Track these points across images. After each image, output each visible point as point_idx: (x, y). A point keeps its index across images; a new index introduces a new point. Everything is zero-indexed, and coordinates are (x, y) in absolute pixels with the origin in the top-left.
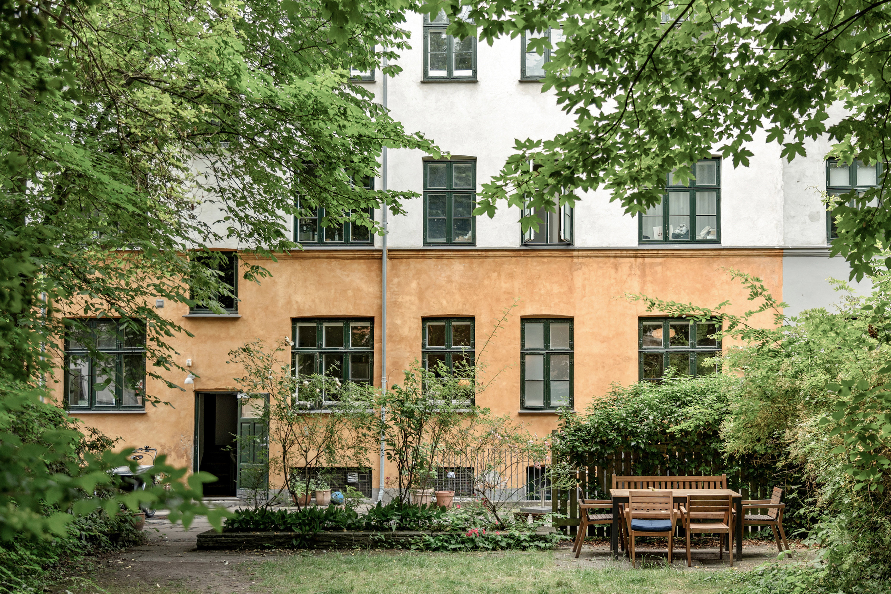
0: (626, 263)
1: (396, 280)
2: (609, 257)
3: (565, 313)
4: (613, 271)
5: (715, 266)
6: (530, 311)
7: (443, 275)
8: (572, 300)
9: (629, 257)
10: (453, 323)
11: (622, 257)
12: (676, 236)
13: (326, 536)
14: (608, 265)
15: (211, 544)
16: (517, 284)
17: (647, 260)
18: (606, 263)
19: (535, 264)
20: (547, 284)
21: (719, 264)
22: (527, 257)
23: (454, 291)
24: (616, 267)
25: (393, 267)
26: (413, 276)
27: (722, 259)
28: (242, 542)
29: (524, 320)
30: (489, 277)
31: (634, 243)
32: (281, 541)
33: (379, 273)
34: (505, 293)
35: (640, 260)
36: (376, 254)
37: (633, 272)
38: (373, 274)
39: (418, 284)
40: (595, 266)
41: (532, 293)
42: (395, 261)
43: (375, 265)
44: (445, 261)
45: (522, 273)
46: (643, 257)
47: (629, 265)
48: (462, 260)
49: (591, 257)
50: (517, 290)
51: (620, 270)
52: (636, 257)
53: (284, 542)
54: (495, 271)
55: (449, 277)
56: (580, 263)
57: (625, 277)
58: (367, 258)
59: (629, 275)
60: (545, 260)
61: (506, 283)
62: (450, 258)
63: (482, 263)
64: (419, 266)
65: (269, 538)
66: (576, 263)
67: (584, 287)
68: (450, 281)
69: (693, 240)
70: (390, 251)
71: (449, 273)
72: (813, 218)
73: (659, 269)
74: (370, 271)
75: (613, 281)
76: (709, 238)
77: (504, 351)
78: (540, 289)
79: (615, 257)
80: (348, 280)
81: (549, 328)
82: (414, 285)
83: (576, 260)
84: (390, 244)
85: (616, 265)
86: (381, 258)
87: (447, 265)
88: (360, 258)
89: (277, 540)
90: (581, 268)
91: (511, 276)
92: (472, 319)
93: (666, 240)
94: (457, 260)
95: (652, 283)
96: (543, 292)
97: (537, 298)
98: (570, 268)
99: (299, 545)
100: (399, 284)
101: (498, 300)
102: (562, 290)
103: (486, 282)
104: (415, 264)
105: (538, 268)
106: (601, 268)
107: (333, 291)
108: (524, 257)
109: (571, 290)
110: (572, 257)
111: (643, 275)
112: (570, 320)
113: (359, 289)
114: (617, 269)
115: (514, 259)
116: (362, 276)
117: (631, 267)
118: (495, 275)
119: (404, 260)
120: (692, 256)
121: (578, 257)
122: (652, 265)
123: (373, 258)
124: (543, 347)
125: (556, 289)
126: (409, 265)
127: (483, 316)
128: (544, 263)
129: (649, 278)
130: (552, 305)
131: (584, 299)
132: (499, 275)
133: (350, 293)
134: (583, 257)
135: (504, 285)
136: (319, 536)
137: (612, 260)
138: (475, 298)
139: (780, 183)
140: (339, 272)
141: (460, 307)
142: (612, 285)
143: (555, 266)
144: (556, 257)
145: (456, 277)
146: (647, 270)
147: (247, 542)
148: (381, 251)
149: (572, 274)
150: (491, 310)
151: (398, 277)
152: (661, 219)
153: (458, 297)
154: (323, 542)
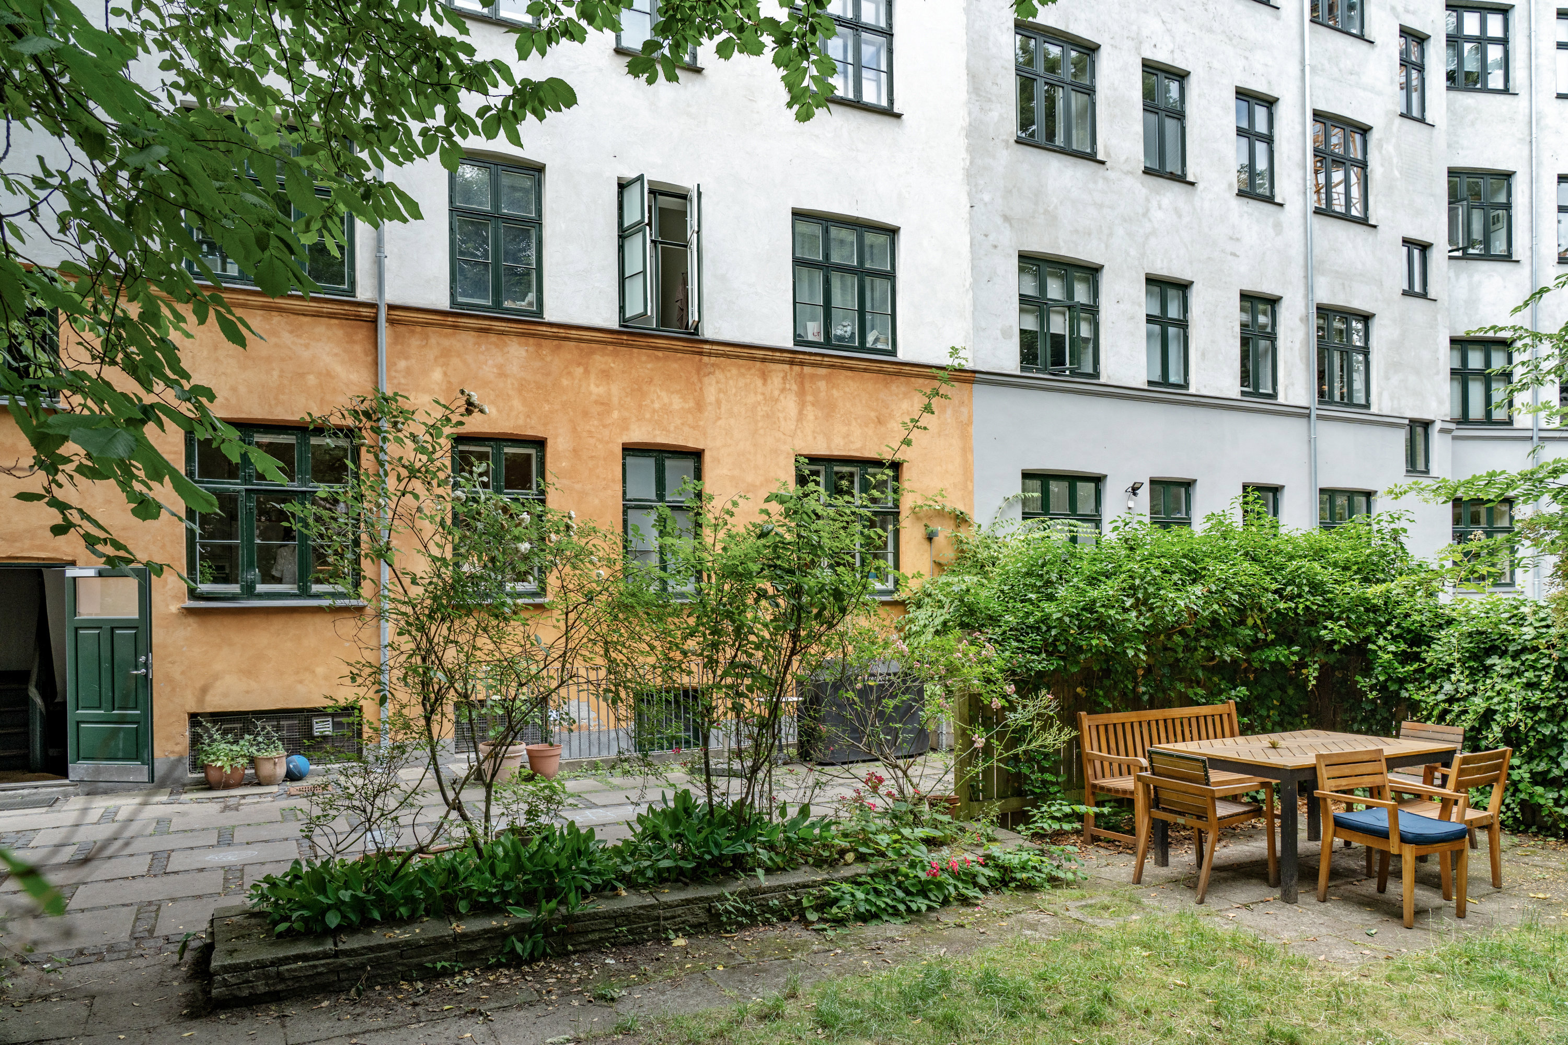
0: (778, 372)
1: (402, 364)
2: (754, 359)
3: (692, 443)
4: (759, 382)
5: (894, 387)
6: (639, 435)
7: (490, 362)
8: (701, 423)
9: (783, 362)
10: (506, 450)
11: (773, 361)
12: (841, 338)
13: (594, 916)
14: (753, 371)
15: (261, 987)
16: (615, 389)
17: (807, 370)
18: (750, 369)
19: (644, 358)
20: (663, 394)
21: (898, 387)
22: (632, 346)
23: (510, 392)
24: (764, 376)
25: (397, 339)
26: (436, 358)
27: (903, 379)
28: (363, 966)
29: (630, 450)
30: (569, 373)
31: (789, 344)
32: (474, 947)
33: (370, 347)
34: (596, 402)
35: (797, 368)
36: (365, 311)
37: (788, 386)
38: (358, 348)
39: (445, 374)
40: (734, 371)
41: (640, 406)
42: (401, 329)
43: (362, 333)
44: (493, 338)
45: (623, 372)
46: (802, 364)
47: (782, 375)
48: (523, 340)
49: (728, 356)
50: (615, 400)
51: (769, 381)
52: (792, 363)
53: (482, 950)
54: (579, 364)
55: (500, 367)
56: (713, 365)
57: (776, 393)
58: (345, 317)
59: (783, 390)
60: (660, 354)
61: (598, 386)
62: (502, 333)
63: (558, 347)
64: (446, 342)
65: (440, 945)
66: (706, 365)
67: (718, 402)
68: (502, 375)
69: (862, 348)
70: (391, 307)
71: (500, 360)
72: (1006, 334)
73: (822, 384)
74: (352, 341)
75: (760, 397)
76: (879, 346)
77: (597, 501)
78: (652, 402)
79: (763, 360)
80: (306, 354)
81: (663, 465)
82: (437, 375)
83: (706, 359)
84: (391, 296)
85: (764, 373)
86: (374, 321)
87: (497, 346)
88: (331, 316)
89: (464, 947)
90: (713, 373)
91: (606, 375)
92: (540, 444)
93: (828, 342)
94: (515, 339)
95: (813, 405)
96: (657, 406)
97: (648, 416)
98: (698, 371)
99: (531, 954)
100: (408, 371)
101: (586, 414)
102: (687, 406)
103: (565, 382)
104: (438, 340)
105: (649, 366)
106: (743, 375)
107: (276, 374)
108: (628, 346)
109: (700, 406)
110: (701, 353)
111: (801, 393)
112: (697, 455)
113: (329, 374)
114: (765, 380)
115: (610, 348)
116: (336, 350)
117: (784, 378)
118: (580, 370)
119: (418, 329)
120: (865, 370)
121: (710, 355)
122: (813, 376)
123: (358, 318)
124: (654, 497)
125: (677, 403)
126: (427, 338)
127: (560, 440)
128: (657, 358)
129: (809, 398)
130: (672, 428)
131: (719, 423)
132: (587, 371)
133: (312, 380)
134: (718, 355)
135: (596, 389)
136: (577, 919)
137: (758, 364)
138: (547, 407)
139: (969, 280)
140: (287, 338)
141: (521, 422)
142: (759, 403)
143: (675, 366)
144: (676, 351)
145: (514, 369)
146: (807, 386)
147: (377, 964)
148: (374, 306)
149: (700, 381)
150: (574, 430)
151: (407, 358)
152: (821, 311)
153: (516, 403)
154: (586, 933)
